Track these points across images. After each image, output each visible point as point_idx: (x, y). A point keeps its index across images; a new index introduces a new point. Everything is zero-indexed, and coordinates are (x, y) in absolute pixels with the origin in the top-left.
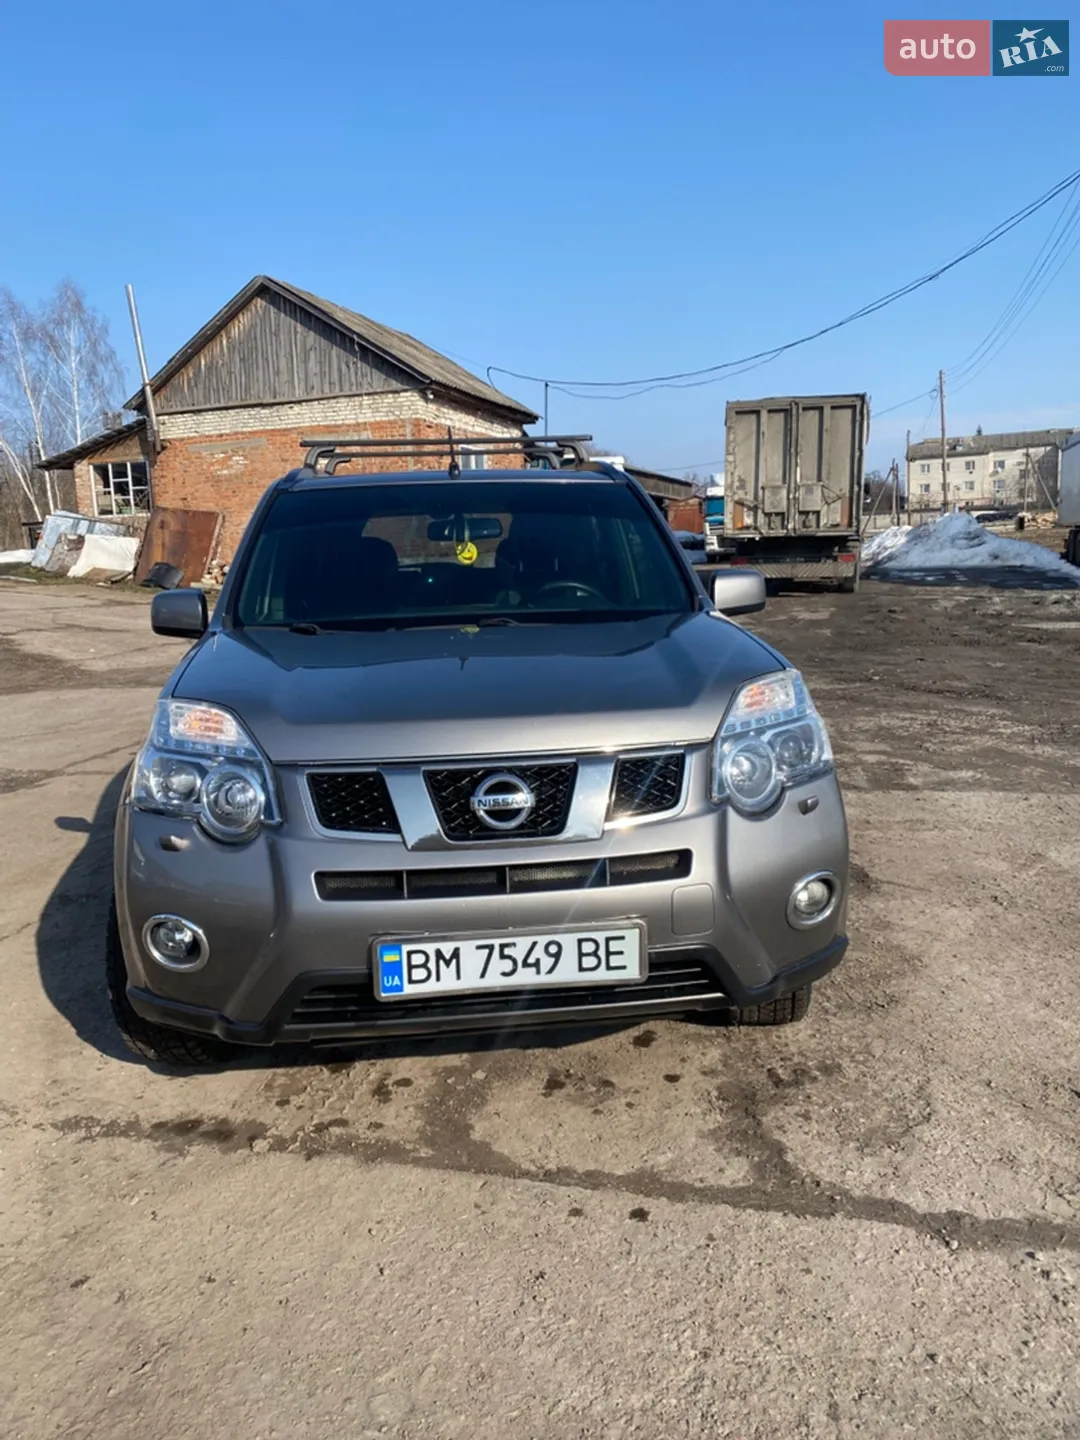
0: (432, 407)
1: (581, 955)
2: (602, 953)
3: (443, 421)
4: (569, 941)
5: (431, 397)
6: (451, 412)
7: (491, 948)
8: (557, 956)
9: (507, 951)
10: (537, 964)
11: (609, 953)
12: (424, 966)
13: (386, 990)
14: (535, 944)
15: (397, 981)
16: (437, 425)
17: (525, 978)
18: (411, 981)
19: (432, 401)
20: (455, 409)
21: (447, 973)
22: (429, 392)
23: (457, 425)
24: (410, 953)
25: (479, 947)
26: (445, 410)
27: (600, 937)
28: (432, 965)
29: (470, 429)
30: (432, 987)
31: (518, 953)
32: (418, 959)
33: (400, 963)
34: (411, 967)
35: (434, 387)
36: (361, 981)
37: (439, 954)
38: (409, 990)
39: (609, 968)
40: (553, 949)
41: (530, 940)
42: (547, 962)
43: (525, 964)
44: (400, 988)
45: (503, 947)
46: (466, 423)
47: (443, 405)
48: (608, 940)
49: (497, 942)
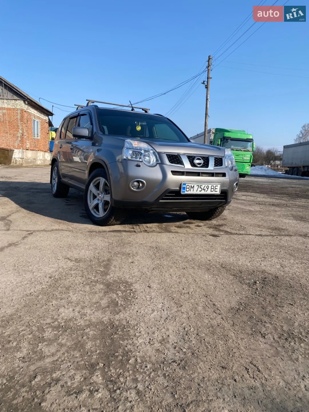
0: (26, 106)
1: (211, 189)
2: (214, 189)
3: (29, 111)
4: (210, 186)
5: (27, 103)
6: (31, 108)
7: (199, 186)
8: (208, 188)
9: (201, 187)
10: (205, 190)
11: (215, 189)
12: (189, 188)
13: (183, 192)
14: (205, 186)
15: (184, 191)
16: (27, 111)
17: (203, 192)
18: (186, 191)
19: (27, 104)
20: (32, 108)
21: (192, 190)
22: (26, 102)
23: (32, 113)
24: (187, 186)
25: (197, 186)
26: (30, 108)
27: (215, 185)
28: (190, 188)
29: (36, 114)
30: (189, 192)
31: (202, 187)
32: (188, 187)
33: (185, 187)
34: (187, 188)
35: (28, 100)
36: (179, 190)
37: (191, 186)
38: (186, 193)
39: (215, 191)
40: (208, 187)
41: (204, 185)
42: (206, 189)
43: (203, 190)
44: (184, 192)
45: (201, 186)
46: (35, 113)
47: (29, 106)
48: (216, 186)
49: (200, 185)
